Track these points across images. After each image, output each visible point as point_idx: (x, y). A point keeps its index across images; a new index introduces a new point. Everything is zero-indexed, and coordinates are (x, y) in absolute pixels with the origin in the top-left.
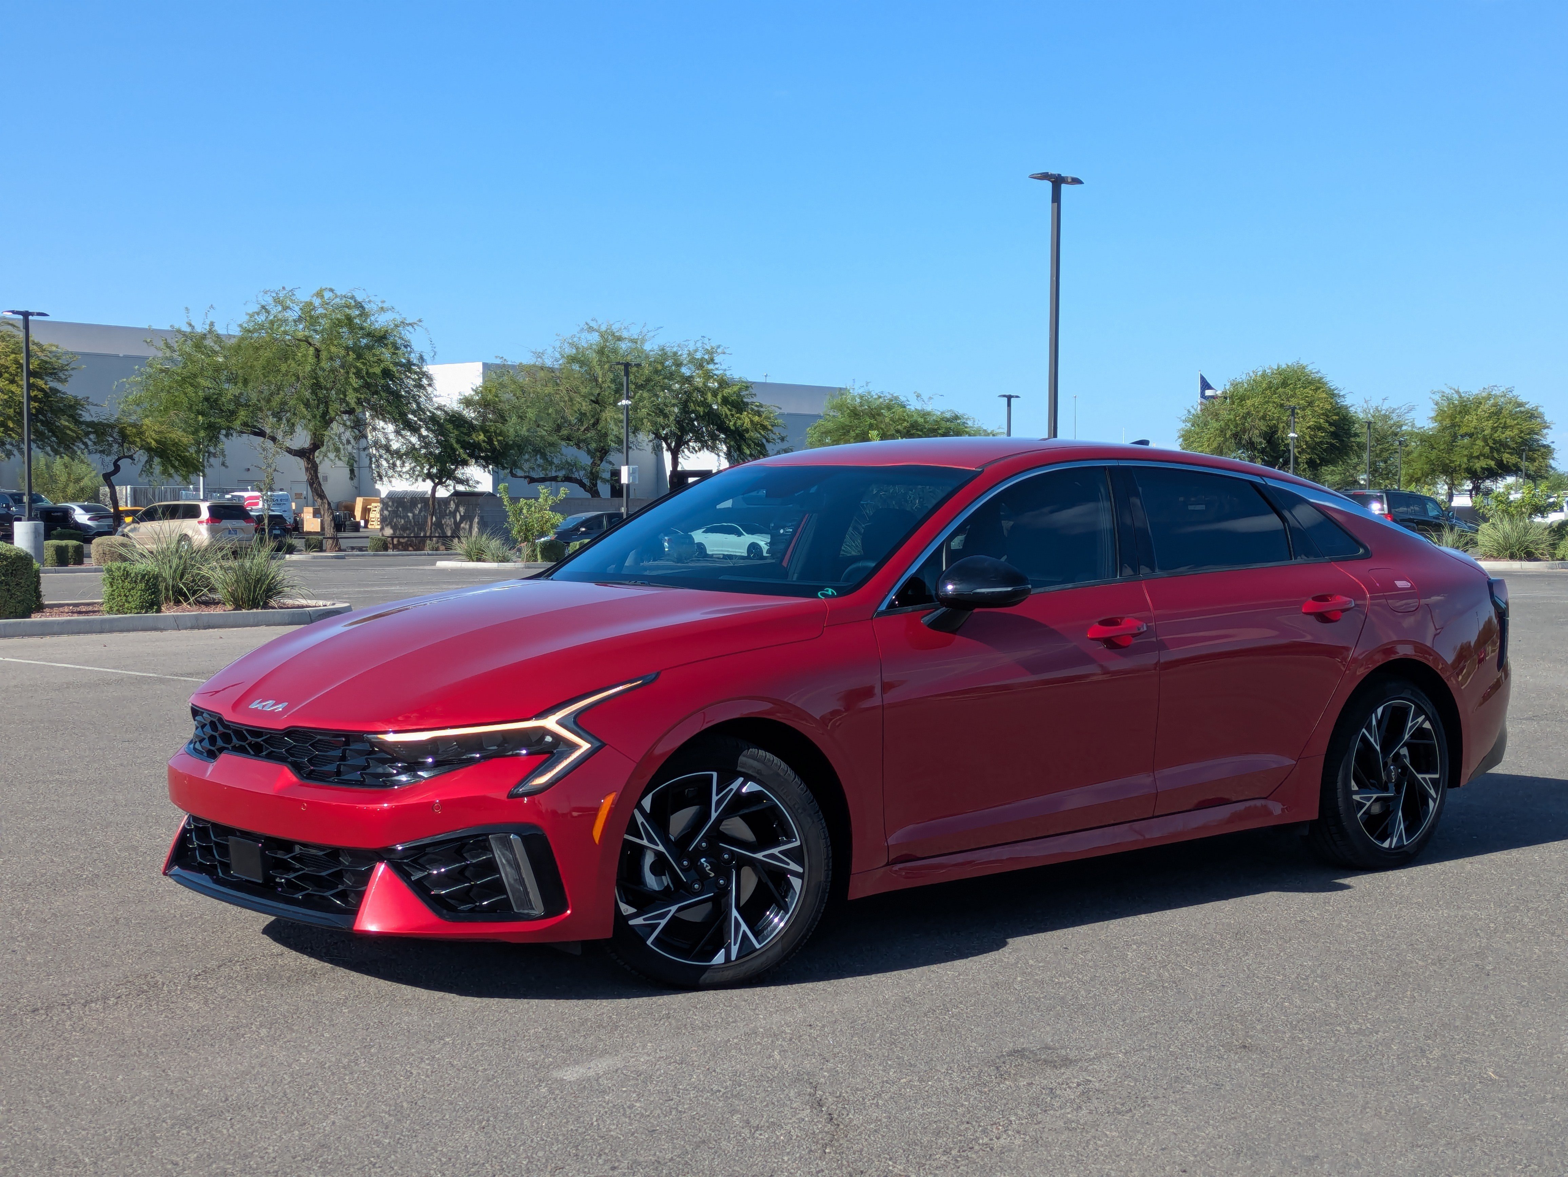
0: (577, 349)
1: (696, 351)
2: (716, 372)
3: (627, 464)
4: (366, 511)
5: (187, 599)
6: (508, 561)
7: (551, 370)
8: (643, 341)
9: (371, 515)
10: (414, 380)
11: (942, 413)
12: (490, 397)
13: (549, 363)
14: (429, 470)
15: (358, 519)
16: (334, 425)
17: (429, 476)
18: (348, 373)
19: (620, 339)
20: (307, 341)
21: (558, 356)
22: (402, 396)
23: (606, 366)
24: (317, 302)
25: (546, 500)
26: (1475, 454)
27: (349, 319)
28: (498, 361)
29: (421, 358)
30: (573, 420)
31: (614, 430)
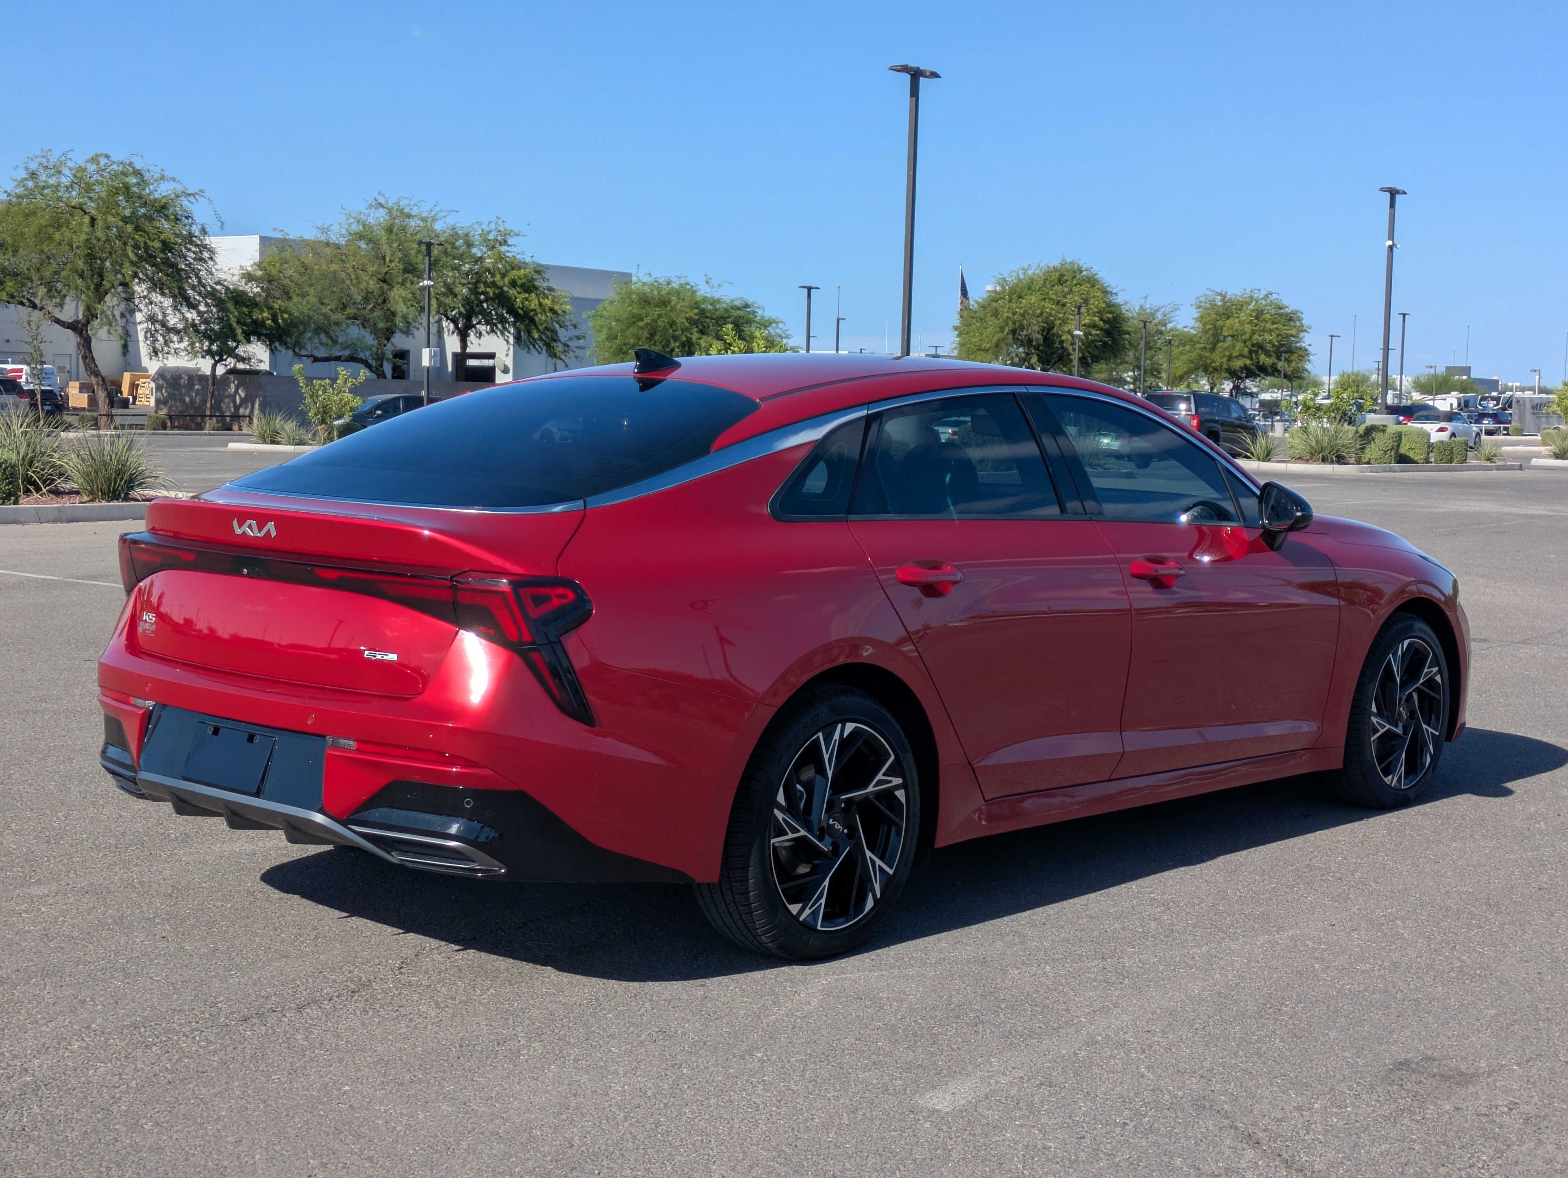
0: (364, 226)
1: (489, 232)
2: (508, 254)
3: (428, 346)
4: (134, 387)
5: (38, 489)
6: (304, 444)
7: (338, 247)
8: (434, 219)
9: (140, 391)
10: (194, 253)
11: (732, 301)
12: (274, 272)
13: (333, 239)
14: (210, 346)
15: (125, 395)
16: (108, 298)
17: (209, 352)
18: (125, 244)
19: (409, 216)
20: (81, 208)
21: (343, 231)
22: (182, 270)
23: (395, 245)
24: (92, 168)
25: (345, 383)
26: (1235, 354)
27: (127, 187)
28: (279, 235)
29: (204, 231)
30: (359, 298)
31: (401, 308)
